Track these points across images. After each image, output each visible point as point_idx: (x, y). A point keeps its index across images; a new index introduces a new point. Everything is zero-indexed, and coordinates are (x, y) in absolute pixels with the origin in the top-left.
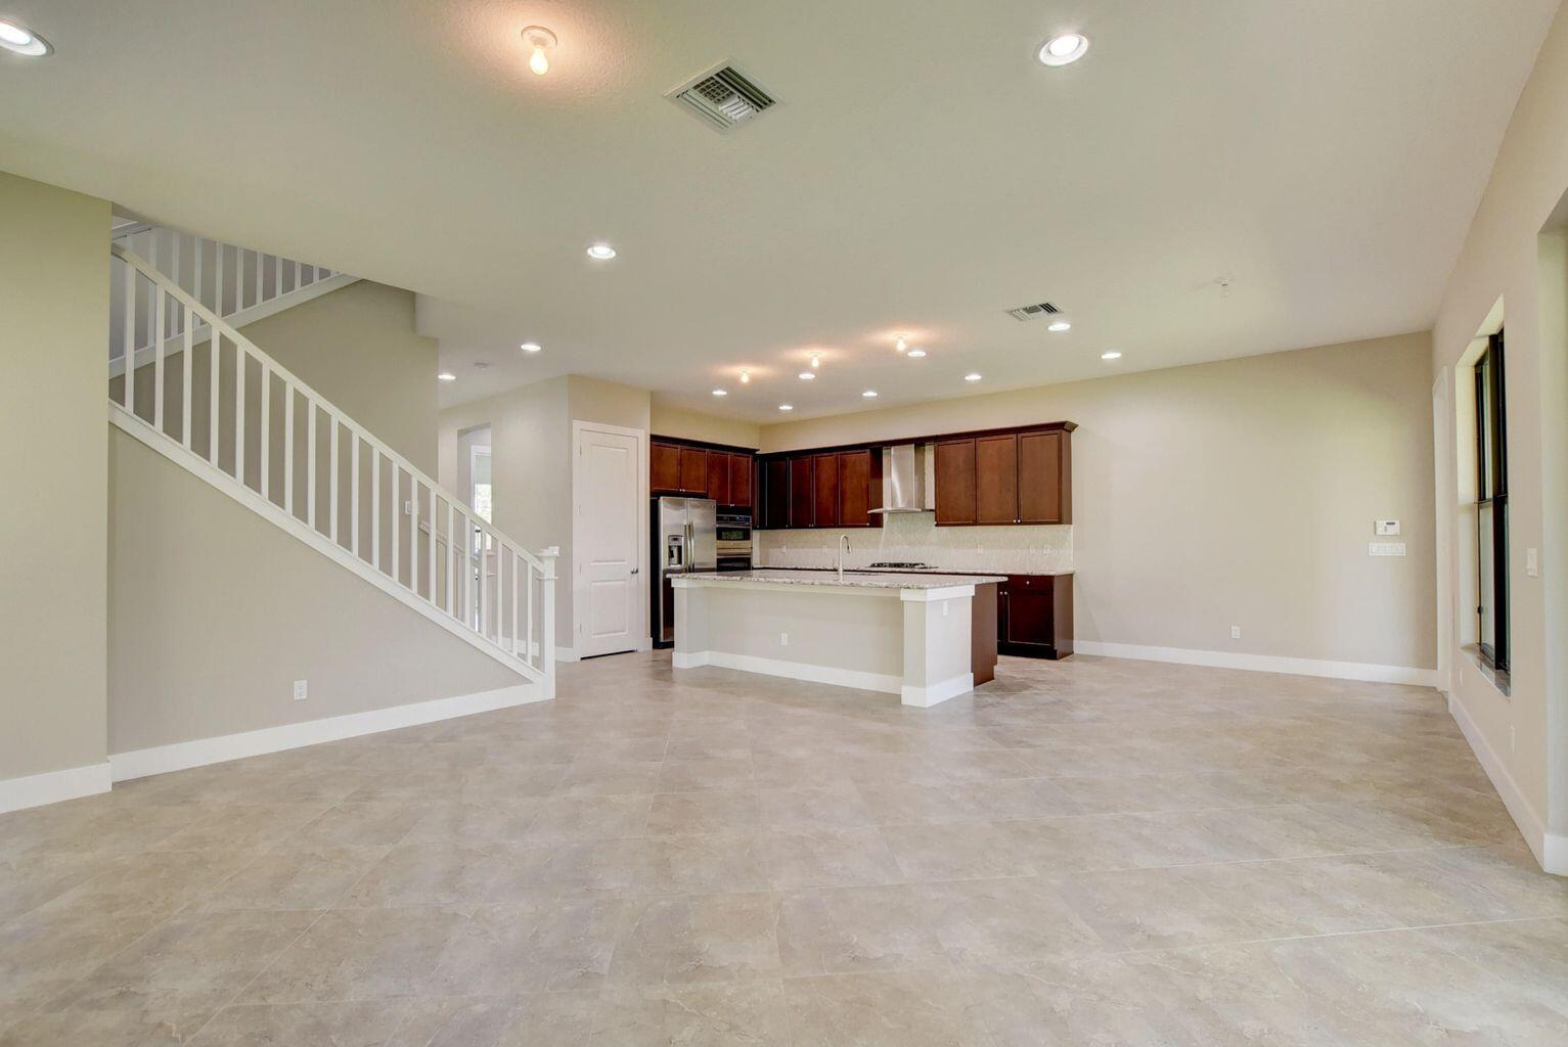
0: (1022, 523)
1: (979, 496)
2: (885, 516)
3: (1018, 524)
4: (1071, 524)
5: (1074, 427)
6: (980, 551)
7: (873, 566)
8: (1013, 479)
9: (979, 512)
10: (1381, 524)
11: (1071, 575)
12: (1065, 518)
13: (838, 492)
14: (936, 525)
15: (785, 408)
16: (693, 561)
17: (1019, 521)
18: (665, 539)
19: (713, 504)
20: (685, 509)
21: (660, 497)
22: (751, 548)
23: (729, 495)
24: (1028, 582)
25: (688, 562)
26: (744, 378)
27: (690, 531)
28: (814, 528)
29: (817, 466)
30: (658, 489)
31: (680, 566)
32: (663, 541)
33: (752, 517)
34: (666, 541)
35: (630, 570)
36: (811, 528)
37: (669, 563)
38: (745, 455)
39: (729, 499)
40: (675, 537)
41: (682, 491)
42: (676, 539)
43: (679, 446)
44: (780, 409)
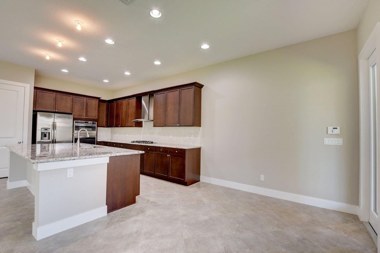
1: (167, 115)
2: (143, 123)
4: (200, 126)
5: (203, 86)
7: (132, 142)
8: (178, 108)
9: (166, 122)
10: (330, 129)
11: (201, 148)
12: (199, 124)
13: (127, 115)
14: (154, 126)
15: (106, 81)
16: (55, 139)
17: (179, 125)
18: (39, 129)
19: (72, 116)
20: (53, 118)
21: (38, 113)
22: (97, 134)
23: (84, 114)
24: (177, 152)
25: (53, 139)
26: (48, 58)
27: (54, 127)
28: (120, 127)
29: (122, 104)
30: (37, 109)
31: (49, 140)
32: (39, 130)
33: (96, 122)
34: (40, 130)
35: (17, 142)
36: (119, 127)
37: (42, 139)
38: (94, 99)
39: (85, 115)
40: (46, 129)
41: (55, 111)
42: (47, 130)
43: (55, 93)
44: (104, 82)
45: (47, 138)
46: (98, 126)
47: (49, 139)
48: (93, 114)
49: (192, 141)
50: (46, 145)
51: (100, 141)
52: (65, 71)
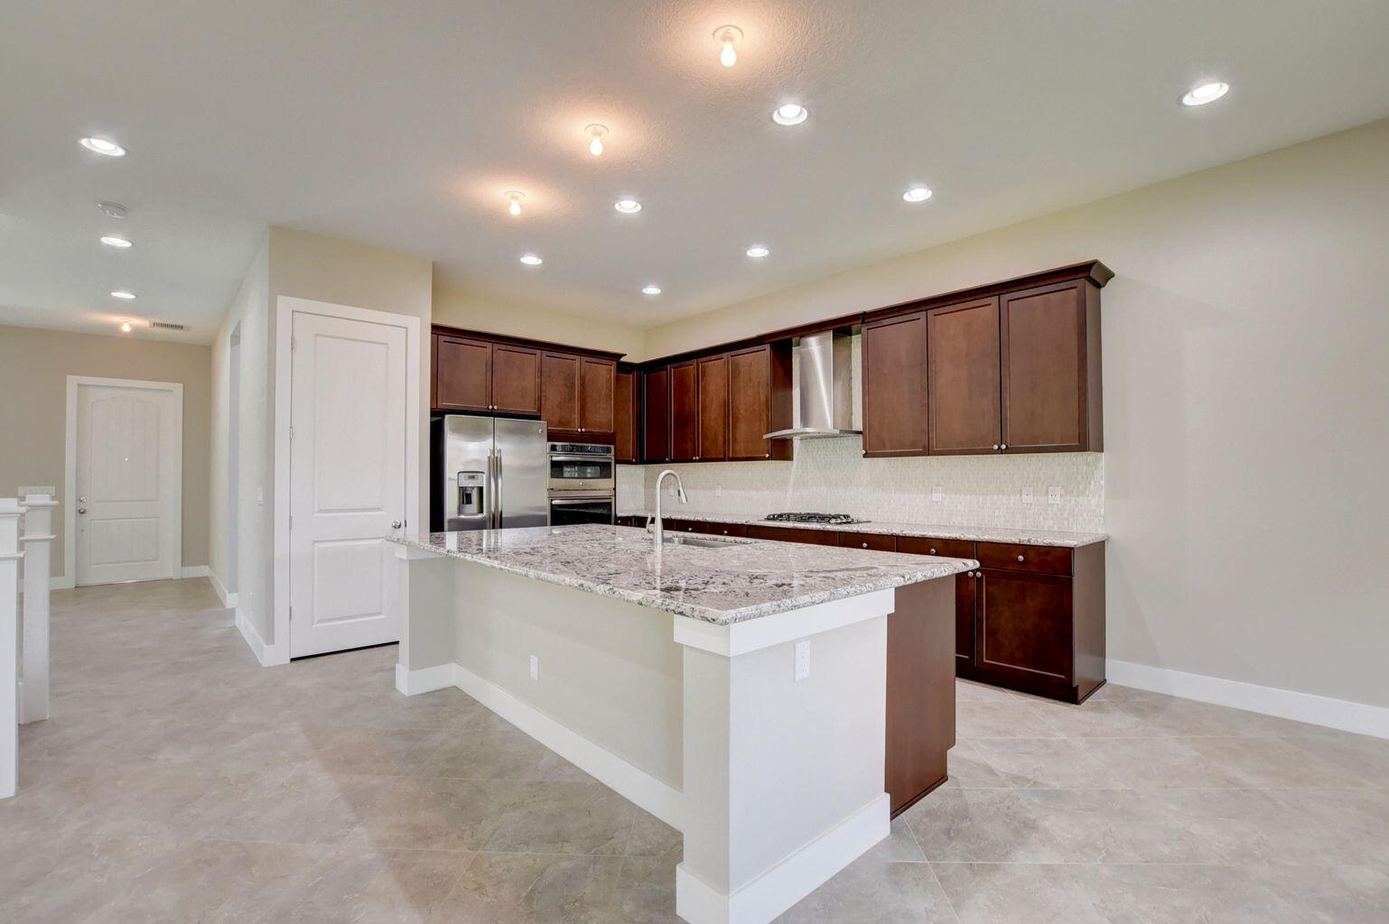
0: (1009, 451)
1: (932, 405)
2: (797, 443)
3: (1000, 451)
4: (1101, 450)
5: (1109, 275)
6: (937, 497)
7: (773, 518)
8: (992, 374)
9: (933, 435)
11: (1104, 542)
12: (1092, 441)
13: (729, 414)
14: (866, 456)
15: (652, 290)
16: (500, 509)
17: (1004, 447)
18: (452, 477)
19: (541, 427)
20: (489, 433)
21: (447, 417)
22: (615, 489)
23: (576, 416)
24: (1021, 558)
25: (493, 509)
26: (515, 210)
27: (495, 466)
28: (700, 461)
29: (704, 375)
30: (443, 404)
31: (480, 516)
32: (450, 479)
33: (612, 447)
34: (454, 480)
35: (391, 523)
36: (695, 461)
37: (460, 511)
38: (604, 361)
39: (577, 422)
40: (472, 474)
41: (493, 408)
42: (473, 477)
43: (489, 345)
44: (645, 294)
45: (474, 506)
46: (618, 462)
47: (481, 511)
48: (603, 415)
49: (1056, 514)
50: (473, 534)
51: (627, 517)
52: (531, 260)
